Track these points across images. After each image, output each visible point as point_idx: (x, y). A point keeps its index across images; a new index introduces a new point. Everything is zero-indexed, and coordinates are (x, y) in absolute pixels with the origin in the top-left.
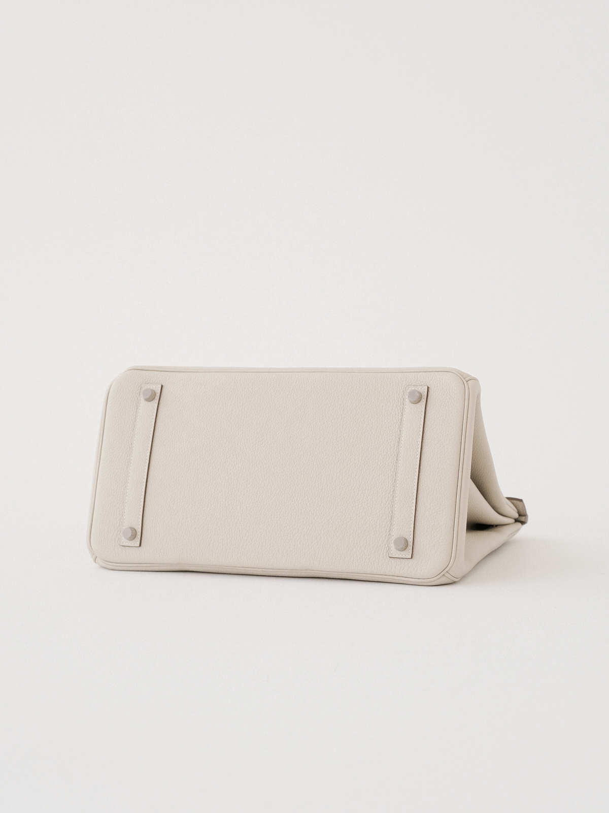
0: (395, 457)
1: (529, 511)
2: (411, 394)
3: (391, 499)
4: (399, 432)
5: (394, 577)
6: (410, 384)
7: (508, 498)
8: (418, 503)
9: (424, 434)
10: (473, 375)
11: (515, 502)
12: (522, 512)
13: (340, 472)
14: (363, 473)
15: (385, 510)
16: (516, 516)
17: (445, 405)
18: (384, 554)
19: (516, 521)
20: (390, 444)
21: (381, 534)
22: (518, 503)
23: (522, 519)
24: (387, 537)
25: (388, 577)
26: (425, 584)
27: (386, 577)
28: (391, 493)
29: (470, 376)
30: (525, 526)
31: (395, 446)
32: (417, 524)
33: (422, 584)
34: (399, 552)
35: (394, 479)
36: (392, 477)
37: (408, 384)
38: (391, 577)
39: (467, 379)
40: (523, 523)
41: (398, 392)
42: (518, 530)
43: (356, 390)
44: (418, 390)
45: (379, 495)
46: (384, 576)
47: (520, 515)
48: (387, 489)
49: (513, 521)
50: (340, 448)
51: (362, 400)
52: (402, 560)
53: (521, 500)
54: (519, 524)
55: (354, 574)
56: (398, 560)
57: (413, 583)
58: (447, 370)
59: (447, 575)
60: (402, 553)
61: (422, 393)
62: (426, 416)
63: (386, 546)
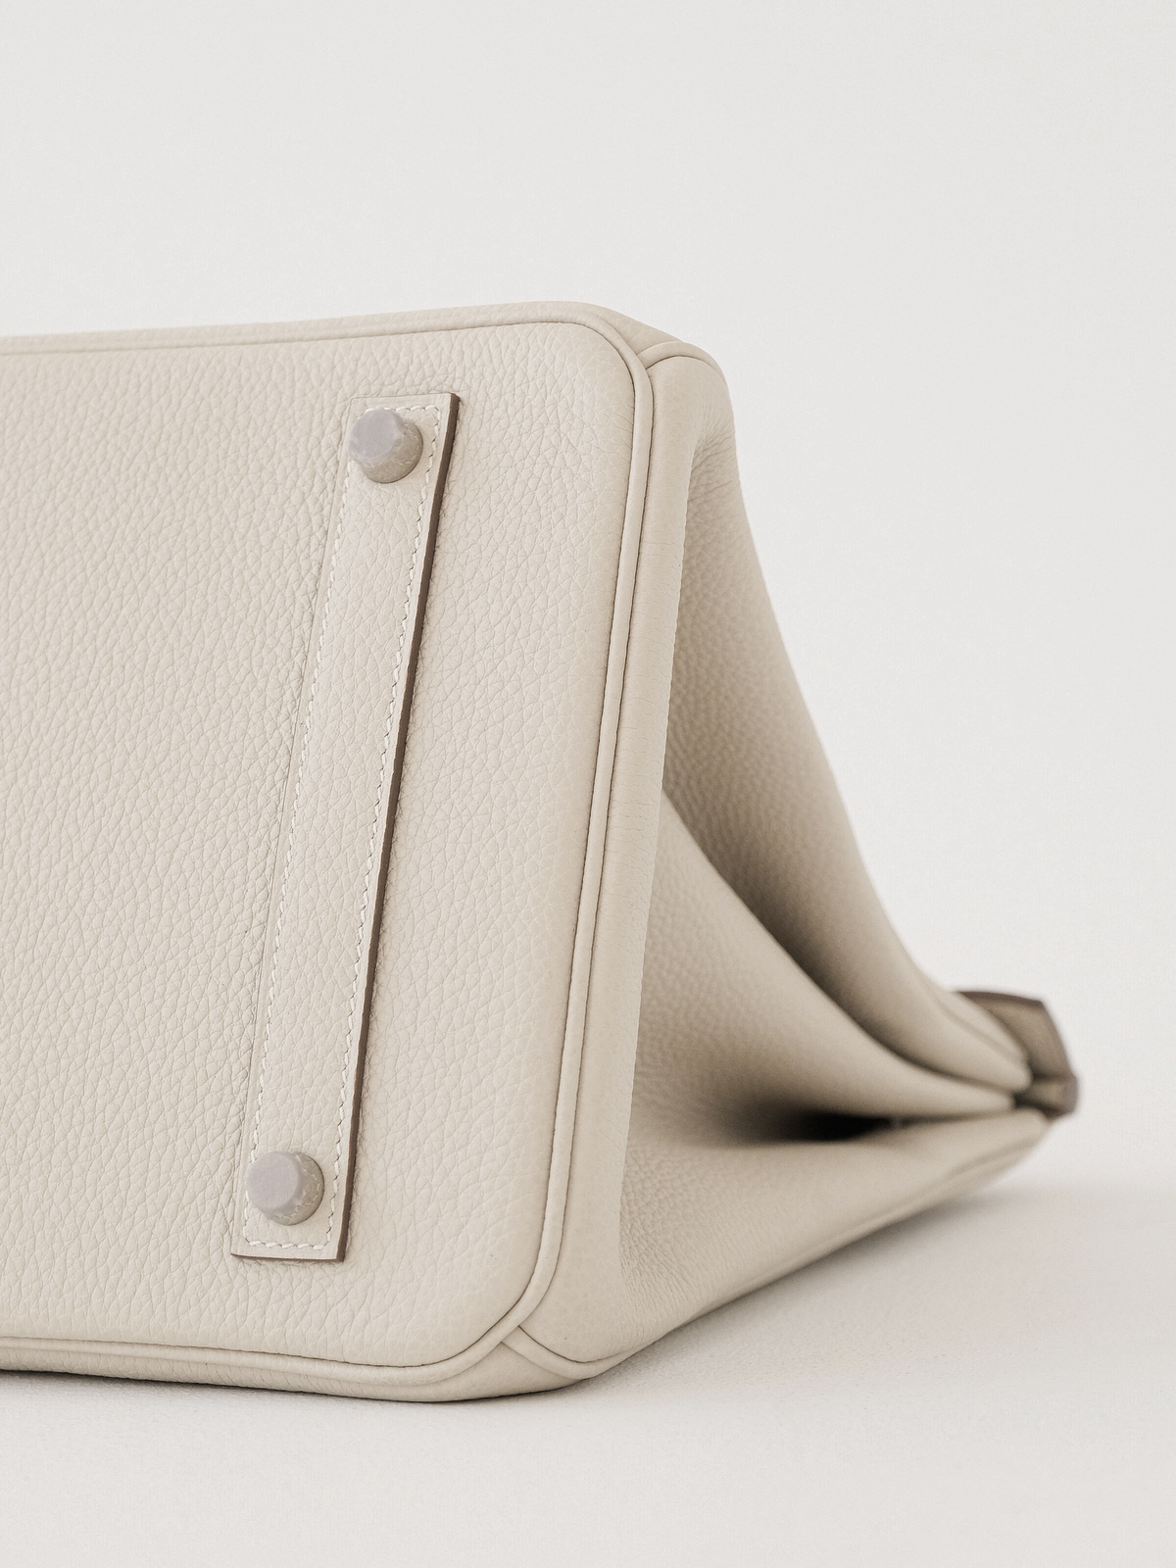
0: (282, 751)
1: (1083, 1054)
2: (368, 430)
3: (254, 958)
4: (305, 626)
5: (258, 1360)
6: (374, 389)
7: (974, 996)
8: (382, 977)
9: (427, 630)
10: (686, 334)
11: (1010, 1011)
12: (1047, 1061)
13: (19, 830)
14: (124, 833)
15: (221, 1018)
16: (1019, 1077)
17: (531, 484)
18: (212, 1242)
19: (1021, 1101)
20: (261, 684)
21: (200, 1139)
22: (1025, 1017)
23: (1051, 1093)
24: (228, 1152)
25: (233, 1358)
26: (413, 1394)
27: (220, 1357)
28: (255, 931)
29: (670, 338)
30: (1063, 1127)
31: (287, 697)
32: (372, 1083)
33: (400, 1394)
34: (279, 1231)
35: (270, 860)
36: (263, 847)
37: (361, 391)
38: (245, 1359)
39: (650, 353)
40: (1052, 1112)
41: (316, 433)
42: (1027, 1145)
43: (117, 432)
44: (407, 417)
45: (196, 941)
46: (211, 1356)
47: (1038, 1074)
48: (235, 909)
49: (1001, 1101)
50: (25, 716)
51: (145, 476)
52: (294, 1269)
53: (1036, 1005)
54: (1031, 1121)
55: (73, 1347)
56: (280, 1268)
57: (367, 1392)
58: (555, 314)
59: (522, 1345)
60: (295, 1233)
61: (424, 428)
62: (440, 541)
63: (223, 1198)
